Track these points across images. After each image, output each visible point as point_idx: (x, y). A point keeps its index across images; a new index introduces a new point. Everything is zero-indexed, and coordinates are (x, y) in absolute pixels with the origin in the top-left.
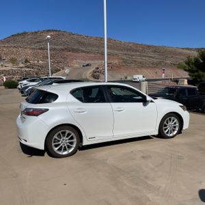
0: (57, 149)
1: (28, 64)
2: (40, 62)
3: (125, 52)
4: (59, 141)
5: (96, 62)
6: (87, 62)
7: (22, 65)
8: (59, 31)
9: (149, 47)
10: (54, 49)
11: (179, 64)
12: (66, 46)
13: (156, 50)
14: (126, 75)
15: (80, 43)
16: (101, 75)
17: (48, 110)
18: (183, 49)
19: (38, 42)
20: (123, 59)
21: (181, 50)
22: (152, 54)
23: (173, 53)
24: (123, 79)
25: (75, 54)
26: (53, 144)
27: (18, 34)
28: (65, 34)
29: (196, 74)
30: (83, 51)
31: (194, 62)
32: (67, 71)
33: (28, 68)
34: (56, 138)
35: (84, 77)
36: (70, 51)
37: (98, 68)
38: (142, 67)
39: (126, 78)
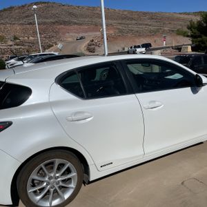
0: (39, 197)
1: (18, 41)
2: (31, 38)
3: (120, 22)
4: (43, 182)
5: (90, 34)
6: (81, 35)
7: (11, 43)
8: (48, 3)
9: (145, 14)
10: (45, 23)
11: (178, 30)
12: (56, 19)
13: (153, 17)
14: (123, 46)
15: (71, 14)
16: (96, 48)
17: (10, 124)
18: (180, 14)
19: (26, 17)
20: (118, 29)
21: (179, 16)
22: (149, 22)
23: (171, 19)
24: (121, 50)
25: (67, 27)
26: (30, 190)
27: (5, 10)
28: (54, 5)
29: (199, 39)
30: (75, 23)
31: (196, 26)
32: (60, 46)
33: (18, 45)
34: (36, 177)
35: (78, 51)
36: (61, 24)
37: (93, 41)
38: (140, 36)
39: (124, 49)
